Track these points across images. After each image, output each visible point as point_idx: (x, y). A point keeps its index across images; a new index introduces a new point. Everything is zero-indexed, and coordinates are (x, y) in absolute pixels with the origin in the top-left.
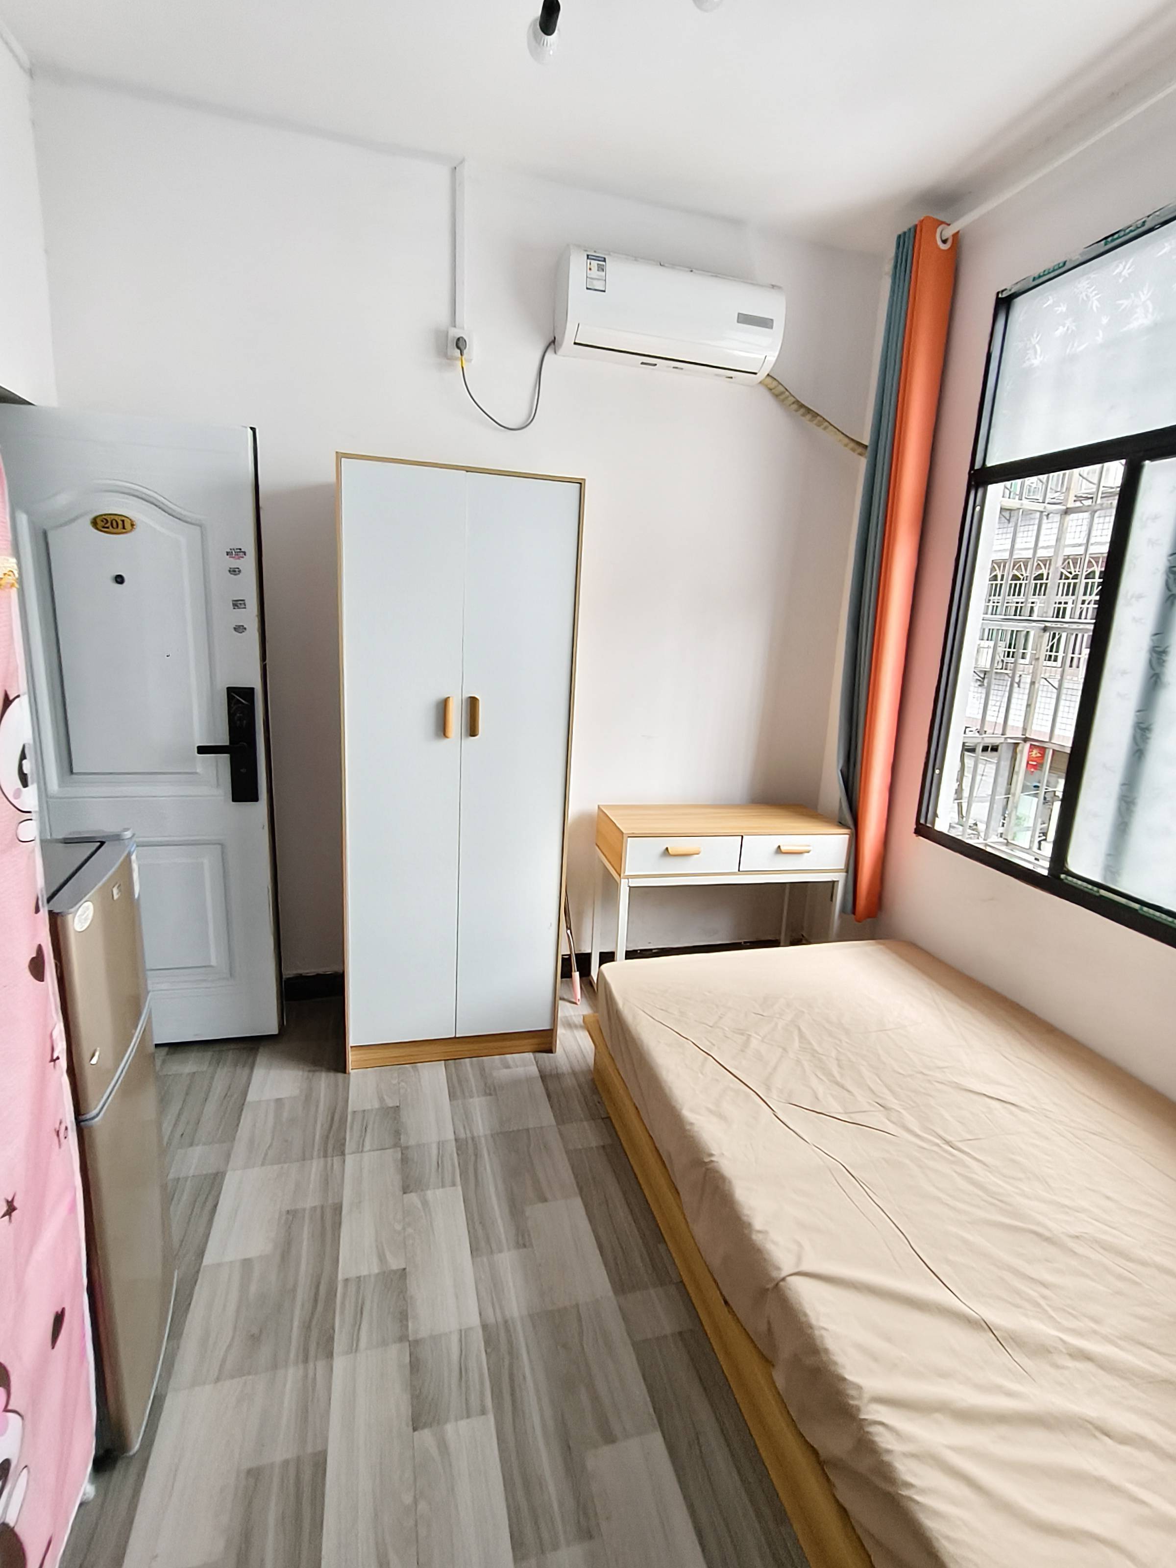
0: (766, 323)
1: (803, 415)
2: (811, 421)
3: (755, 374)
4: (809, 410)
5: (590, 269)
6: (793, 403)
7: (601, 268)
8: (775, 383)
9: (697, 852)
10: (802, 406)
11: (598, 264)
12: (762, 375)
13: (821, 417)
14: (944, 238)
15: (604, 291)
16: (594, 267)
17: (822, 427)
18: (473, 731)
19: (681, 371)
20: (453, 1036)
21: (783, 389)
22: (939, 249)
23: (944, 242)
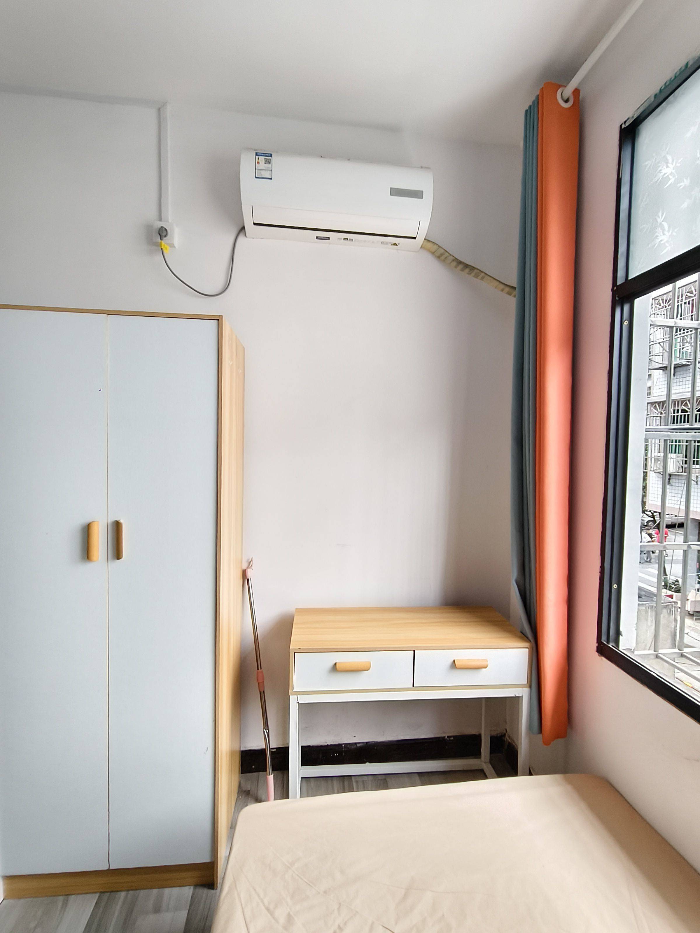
0: (417, 194)
1: (462, 270)
2: (469, 274)
3: (415, 238)
4: (466, 266)
5: (258, 163)
6: (453, 260)
7: (268, 162)
8: (436, 247)
9: (367, 669)
10: (460, 262)
11: (265, 159)
12: (420, 239)
13: (478, 269)
14: (566, 98)
15: (271, 179)
16: (262, 161)
17: (480, 277)
18: (118, 554)
19: (350, 242)
20: (106, 868)
21: (443, 251)
22: (562, 107)
23: (567, 101)
